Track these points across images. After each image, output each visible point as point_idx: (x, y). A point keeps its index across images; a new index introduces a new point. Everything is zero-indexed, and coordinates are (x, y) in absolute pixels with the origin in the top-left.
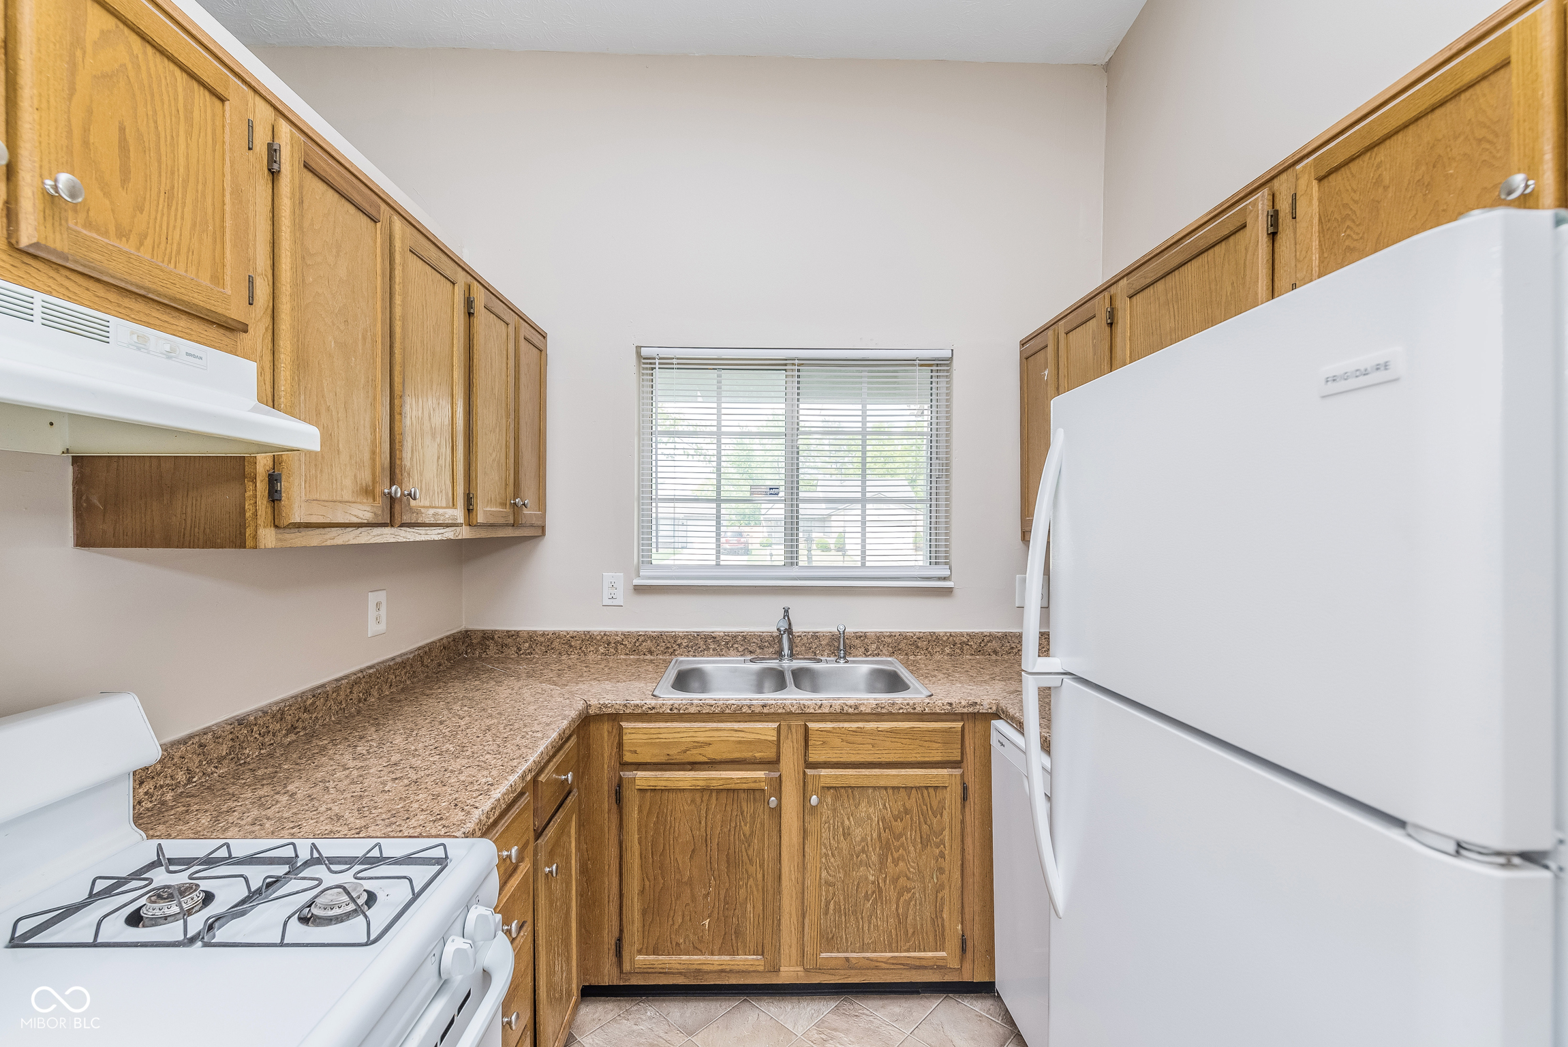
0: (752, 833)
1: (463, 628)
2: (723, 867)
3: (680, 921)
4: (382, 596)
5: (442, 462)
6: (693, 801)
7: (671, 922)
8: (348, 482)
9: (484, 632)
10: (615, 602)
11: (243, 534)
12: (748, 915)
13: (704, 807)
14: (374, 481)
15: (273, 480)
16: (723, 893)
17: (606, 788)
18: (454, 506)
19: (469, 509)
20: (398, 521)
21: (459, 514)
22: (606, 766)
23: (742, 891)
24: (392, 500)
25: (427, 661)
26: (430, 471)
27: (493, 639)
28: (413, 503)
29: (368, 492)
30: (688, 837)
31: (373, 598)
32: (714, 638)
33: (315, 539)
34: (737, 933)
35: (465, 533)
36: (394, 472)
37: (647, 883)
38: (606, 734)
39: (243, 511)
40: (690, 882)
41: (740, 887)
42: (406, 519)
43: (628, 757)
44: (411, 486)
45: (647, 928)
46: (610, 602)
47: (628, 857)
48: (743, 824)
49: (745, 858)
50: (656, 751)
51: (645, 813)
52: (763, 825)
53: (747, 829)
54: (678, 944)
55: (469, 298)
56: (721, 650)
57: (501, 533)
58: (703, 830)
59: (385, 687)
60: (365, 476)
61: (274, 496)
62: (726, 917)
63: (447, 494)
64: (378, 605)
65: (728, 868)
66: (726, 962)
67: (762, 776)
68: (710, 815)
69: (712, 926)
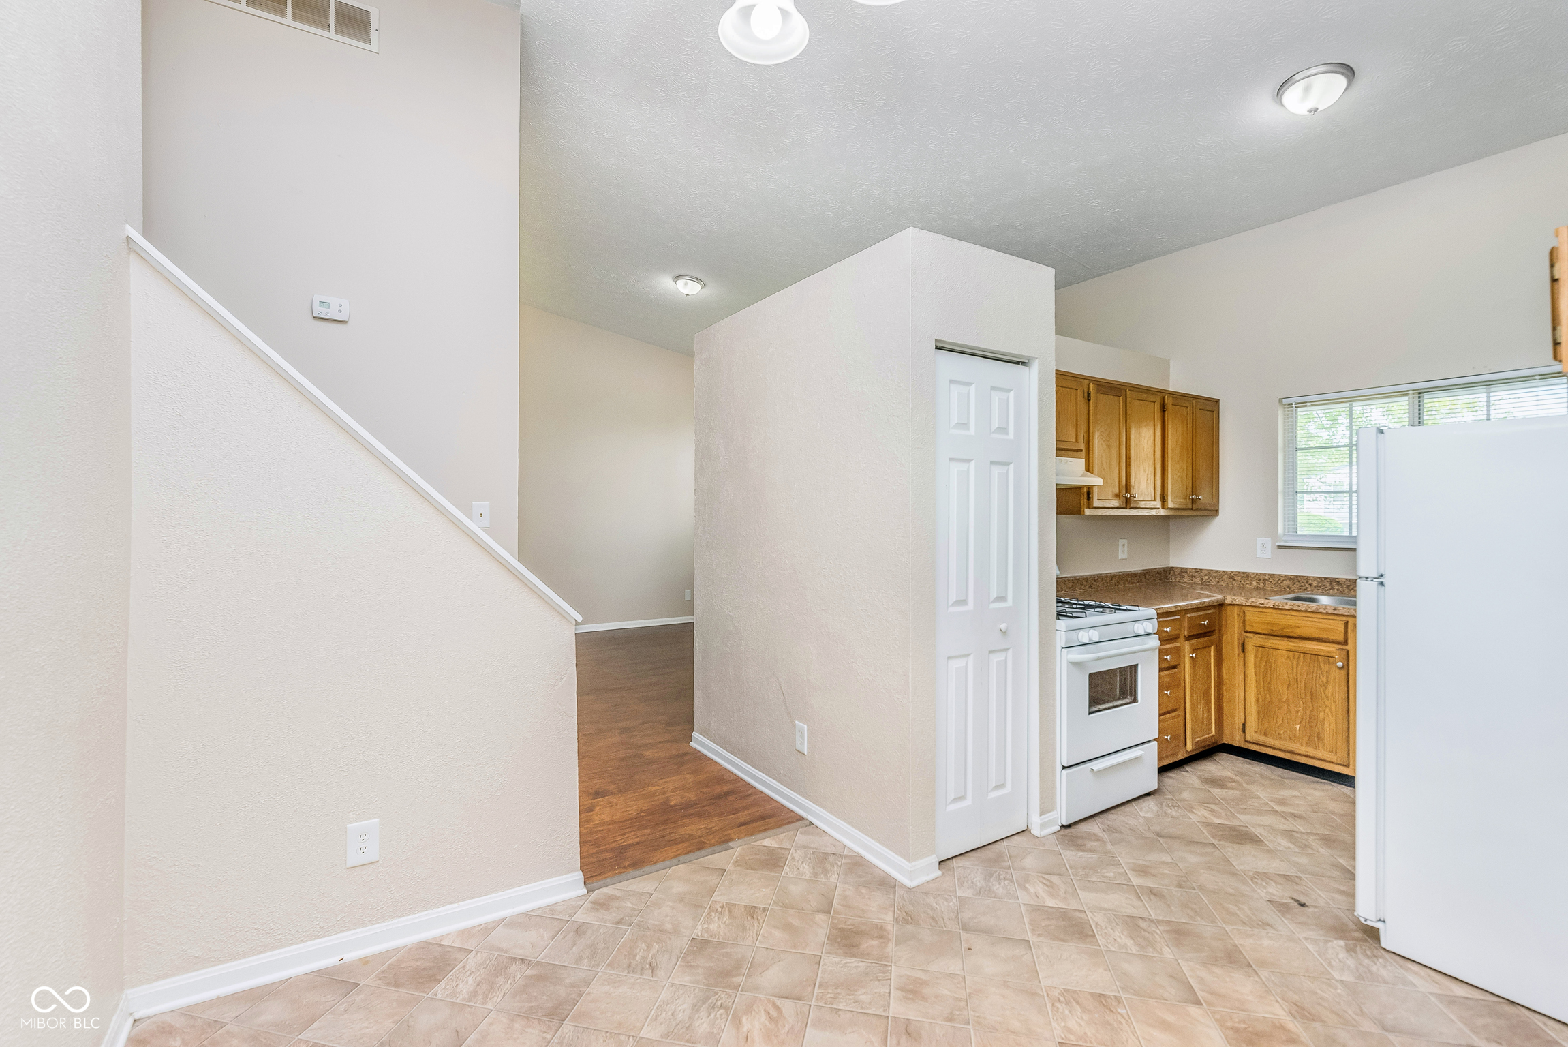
0: (1327, 682)
1: (1170, 566)
2: (1309, 698)
3: (1281, 722)
4: (1125, 542)
5: (1149, 481)
6: (1288, 657)
7: (1275, 721)
8: (1111, 493)
9: (1182, 568)
10: (1264, 556)
11: (1080, 511)
12: (1325, 728)
13: (1295, 662)
14: (1120, 492)
15: (1088, 493)
16: (1308, 712)
17: (1236, 643)
18: (1155, 500)
19: (1163, 499)
20: (1128, 507)
21: (1158, 504)
22: (1236, 632)
23: (1321, 714)
24: (1126, 498)
25: (1148, 577)
26: (1143, 485)
27: (1186, 572)
28: (1135, 499)
29: (1117, 496)
30: (1285, 677)
31: (1121, 542)
32: (1338, 582)
33: (1100, 512)
34: (1318, 737)
35: (1162, 512)
36: (1128, 489)
37: (1260, 696)
38: (1236, 616)
39: (1080, 504)
40: (1287, 702)
41: (1321, 711)
42: (1132, 506)
43: (1248, 628)
44: (1133, 492)
45: (1260, 720)
46: (1262, 556)
47: (1248, 679)
48: (1321, 676)
49: (1323, 695)
50: (1265, 627)
51: (1259, 659)
52: (1335, 678)
53: (1324, 679)
54: (1279, 734)
55: (1163, 404)
56: (1344, 590)
57: (1183, 513)
58: (1295, 675)
59: (1127, 583)
60: (1116, 491)
61: (1089, 498)
62: (1311, 727)
63: (1151, 495)
64: (1124, 545)
65: (1312, 698)
66: (1310, 751)
67: (1334, 649)
68: (1299, 668)
69: (1301, 729)
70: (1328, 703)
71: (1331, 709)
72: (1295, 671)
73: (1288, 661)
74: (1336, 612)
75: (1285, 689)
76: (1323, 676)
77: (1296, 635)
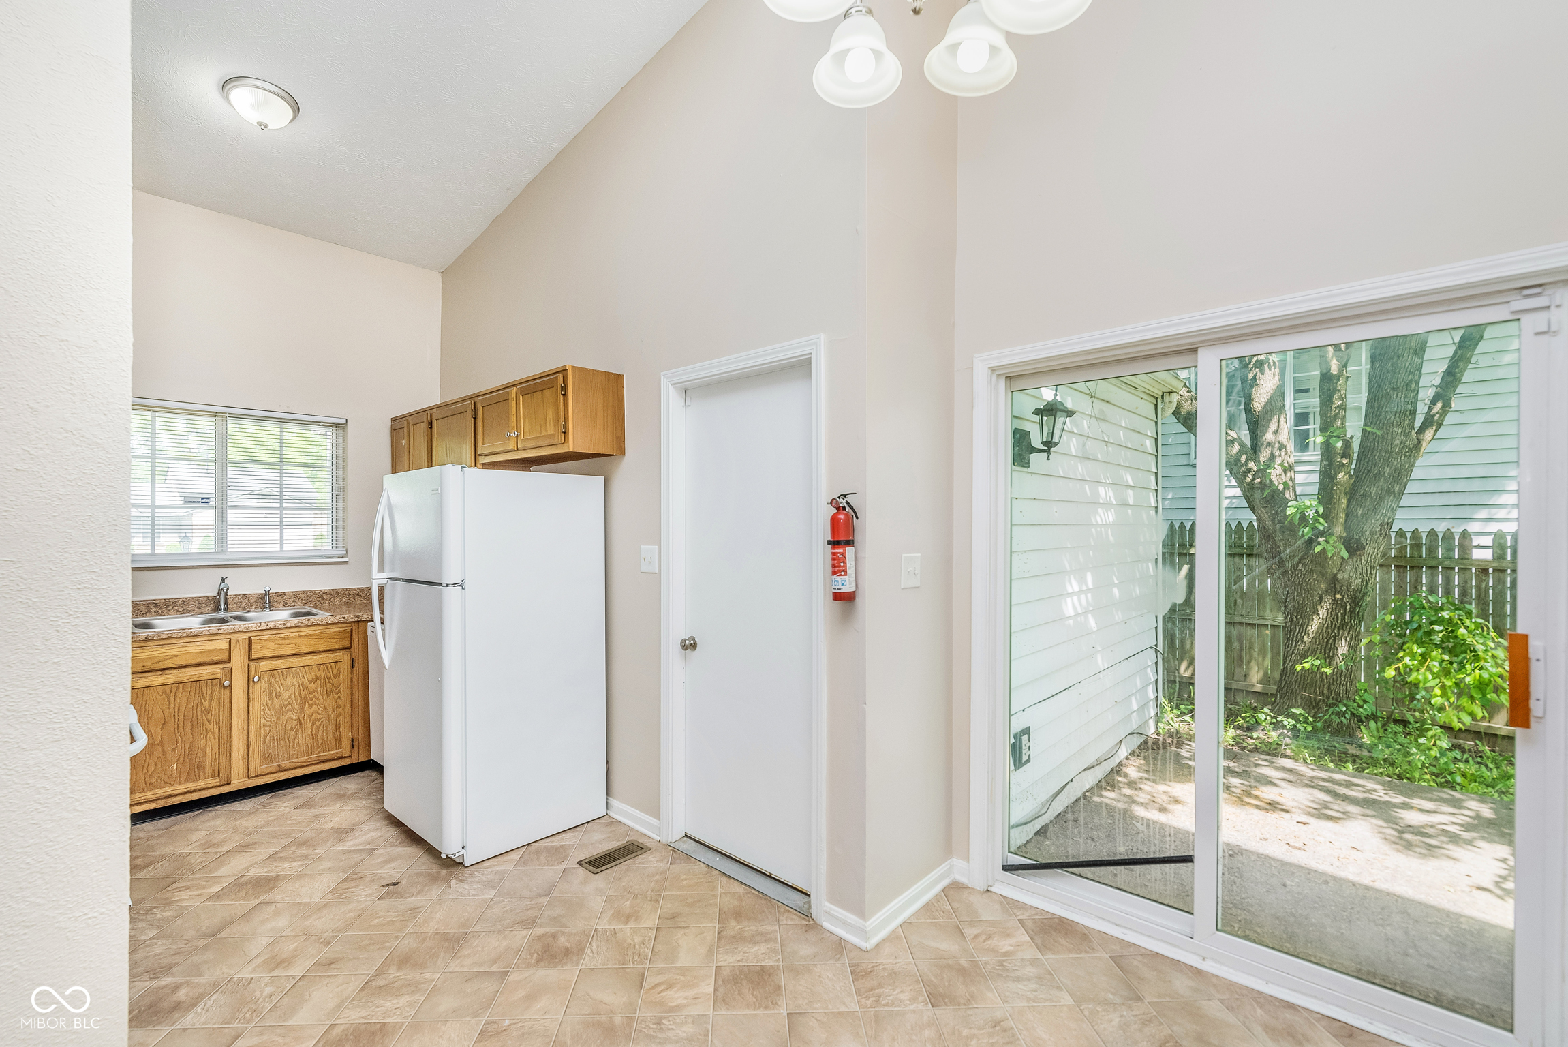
0: (210, 705)
2: (188, 729)
3: (153, 769)
6: (164, 692)
7: (145, 771)
12: (207, 755)
13: (173, 694)
16: (187, 745)
23: (203, 741)
30: (160, 715)
34: (200, 766)
40: (161, 743)
41: (201, 739)
48: (203, 701)
49: (205, 721)
52: (218, 699)
53: (206, 704)
58: (172, 709)
62: (190, 759)
65: (192, 729)
66: (191, 786)
67: (218, 670)
68: (178, 700)
69: (179, 767)
70: (210, 727)
71: (213, 733)
72: (172, 705)
73: (164, 696)
74: (220, 632)
75: (159, 729)
76: (205, 701)
77: (175, 666)
